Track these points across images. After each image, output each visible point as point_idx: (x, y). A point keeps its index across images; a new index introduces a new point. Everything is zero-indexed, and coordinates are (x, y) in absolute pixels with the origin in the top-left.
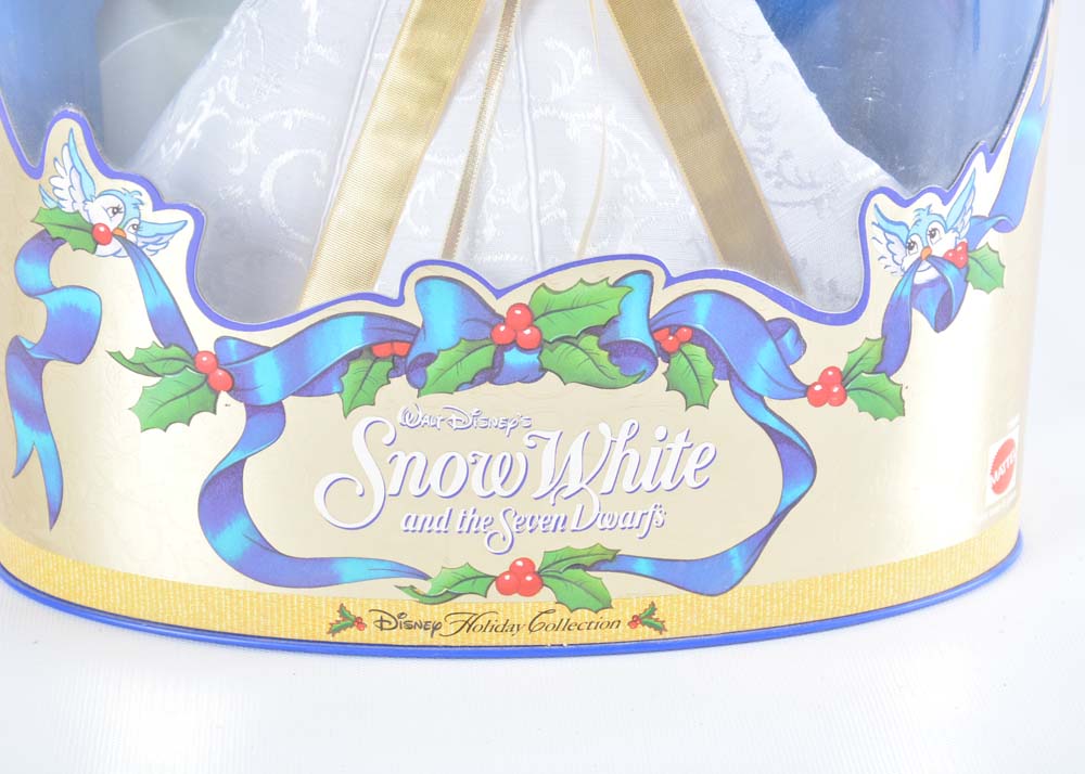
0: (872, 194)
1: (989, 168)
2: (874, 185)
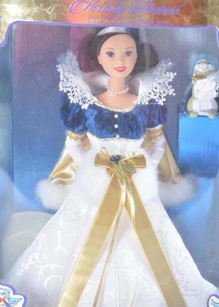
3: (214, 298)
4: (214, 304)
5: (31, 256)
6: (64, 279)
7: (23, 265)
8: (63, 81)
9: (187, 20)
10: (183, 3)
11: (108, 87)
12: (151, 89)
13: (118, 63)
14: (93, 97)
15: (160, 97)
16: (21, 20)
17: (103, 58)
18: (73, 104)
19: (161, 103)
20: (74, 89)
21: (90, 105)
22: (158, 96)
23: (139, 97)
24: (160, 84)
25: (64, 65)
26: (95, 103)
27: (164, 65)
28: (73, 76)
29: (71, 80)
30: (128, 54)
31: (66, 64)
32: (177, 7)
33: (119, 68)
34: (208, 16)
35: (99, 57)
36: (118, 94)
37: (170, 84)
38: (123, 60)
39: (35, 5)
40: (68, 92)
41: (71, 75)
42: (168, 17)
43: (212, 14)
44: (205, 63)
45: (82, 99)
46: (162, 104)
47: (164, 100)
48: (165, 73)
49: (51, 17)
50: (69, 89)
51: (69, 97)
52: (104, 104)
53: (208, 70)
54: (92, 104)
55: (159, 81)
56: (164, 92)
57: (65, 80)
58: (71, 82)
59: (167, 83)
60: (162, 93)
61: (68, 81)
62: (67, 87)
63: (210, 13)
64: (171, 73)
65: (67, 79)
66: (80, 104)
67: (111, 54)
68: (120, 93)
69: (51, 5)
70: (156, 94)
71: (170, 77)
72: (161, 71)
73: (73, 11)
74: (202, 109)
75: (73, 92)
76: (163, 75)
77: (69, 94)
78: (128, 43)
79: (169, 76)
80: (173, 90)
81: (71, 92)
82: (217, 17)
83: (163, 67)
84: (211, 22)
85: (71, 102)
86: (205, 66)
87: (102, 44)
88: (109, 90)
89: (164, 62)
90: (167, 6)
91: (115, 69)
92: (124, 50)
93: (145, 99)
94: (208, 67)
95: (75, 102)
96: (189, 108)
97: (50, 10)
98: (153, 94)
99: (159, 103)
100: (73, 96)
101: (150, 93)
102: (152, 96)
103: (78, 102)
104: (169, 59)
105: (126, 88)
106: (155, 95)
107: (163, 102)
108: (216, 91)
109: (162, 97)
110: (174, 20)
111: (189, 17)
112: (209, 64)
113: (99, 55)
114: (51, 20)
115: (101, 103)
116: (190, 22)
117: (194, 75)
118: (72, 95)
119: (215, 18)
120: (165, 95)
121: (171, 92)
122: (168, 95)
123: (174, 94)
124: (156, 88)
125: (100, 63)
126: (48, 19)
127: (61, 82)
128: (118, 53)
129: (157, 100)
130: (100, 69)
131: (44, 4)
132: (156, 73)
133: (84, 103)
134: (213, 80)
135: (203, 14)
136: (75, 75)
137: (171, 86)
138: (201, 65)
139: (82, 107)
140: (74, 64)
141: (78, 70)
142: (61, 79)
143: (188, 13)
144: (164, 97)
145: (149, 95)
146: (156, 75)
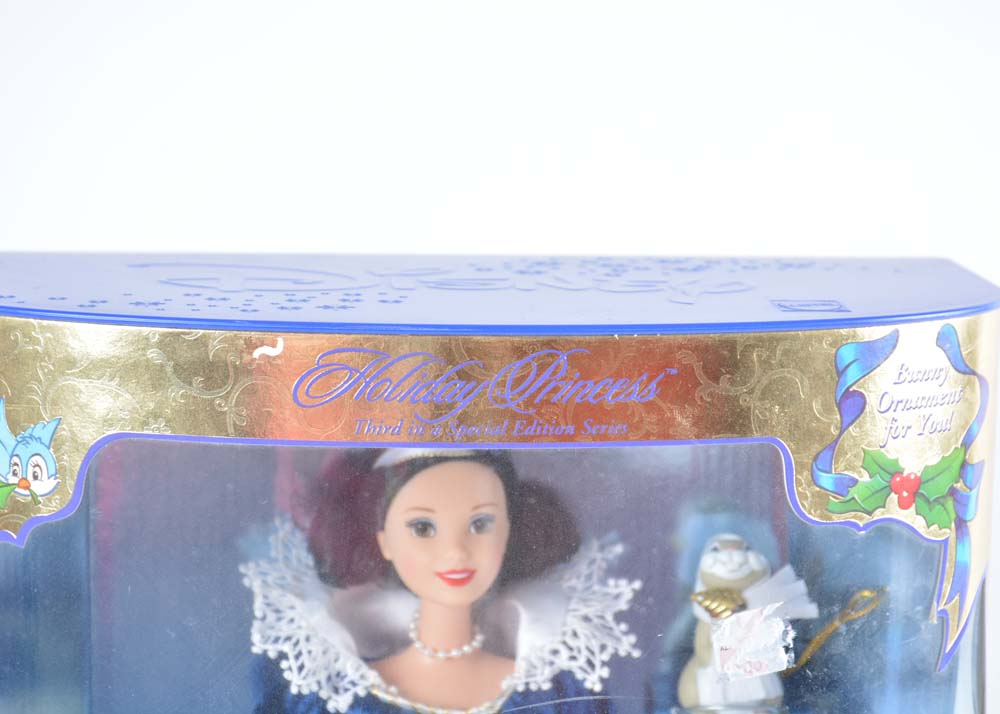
8: (264, 618)
9: (683, 420)
10: (670, 365)
11: (412, 635)
12: (560, 638)
13: (450, 558)
14: (365, 669)
15: (590, 664)
16: (127, 430)
17: (396, 540)
18: (300, 696)
19: (593, 682)
20: (303, 646)
21: (356, 698)
22: (582, 661)
23: (520, 665)
24: (586, 619)
25: (264, 565)
26: (375, 692)
27: (600, 552)
28: (296, 602)
29: (290, 614)
30: (479, 524)
31: (272, 561)
32: (651, 379)
33: (454, 572)
34: (754, 404)
35: (382, 538)
36: (449, 659)
37: (619, 617)
38: (464, 545)
39: (174, 380)
40: (283, 656)
41: (290, 599)
42: (622, 411)
43: (762, 398)
44: (737, 546)
45: (329, 678)
46: (598, 688)
47: (605, 673)
48: (603, 582)
49: (230, 419)
50: (286, 648)
51: (287, 675)
52: (403, 694)
53: (745, 571)
54: (362, 693)
55: (584, 611)
56: (603, 648)
57: (271, 617)
58: (292, 620)
59: (609, 617)
60: (596, 650)
61: (279, 619)
62: (276, 640)
63: (758, 392)
64: (623, 582)
65: (277, 611)
66: (323, 694)
67: (423, 528)
68: (454, 653)
69: (231, 381)
70: (575, 653)
71: (617, 597)
72: (589, 577)
74: (733, 698)
75: (297, 657)
76: (596, 588)
77: (284, 664)
79: (615, 591)
80: (632, 639)
81: (291, 655)
82: (783, 406)
83: (593, 562)
84: (763, 424)
85: (294, 690)
86: (737, 556)
87: (394, 495)
88: (417, 645)
89: (595, 544)
90: (618, 375)
91: (440, 575)
92: (466, 514)
93: (539, 671)
94: (746, 562)
95: (305, 691)
96: (686, 695)
97: (226, 397)
98: (565, 653)
99: (588, 685)
100: (301, 668)
101: (555, 652)
102: (563, 662)
103: (315, 688)
104: (613, 535)
105: (472, 637)
106: (573, 658)
107: (602, 680)
108: (787, 649)
109: (597, 663)
110: (641, 420)
111: (689, 409)
112: (748, 549)
113: (382, 528)
114: (231, 430)
115: (393, 689)
116: (695, 424)
117: (699, 587)
118: (294, 665)
119: (777, 409)
120: (605, 657)
121: (626, 645)
122: (615, 656)
123: (636, 654)
124: (575, 634)
125: (387, 555)
126: (221, 427)
127: (256, 625)
128: (448, 523)
129: (579, 675)
130: (385, 574)
131: (208, 379)
132: (574, 582)
133: (336, 690)
134: (775, 614)
135: (736, 398)
136: (301, 596)
137: (623, 627)
138: (723, 556)
139: (331, 706)
140: (299, 561)
141: (311, 579)
142: (258, 613)
143: (685, 398)
144: (604, 664)
145: (552, 658)
146: (573, 589)
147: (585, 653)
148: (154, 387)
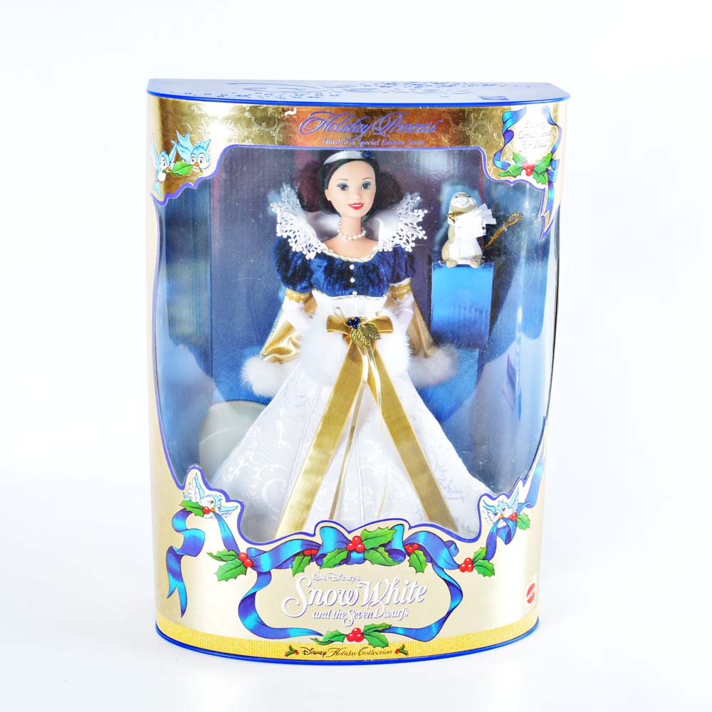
0: (482, 496)
1: (524, 485)
2: (483, 493)
3: (485, 498)
4: (487, 507)
5: (242, 457)
6: (288, 483)
7: (231, 469)
8: (281, 224)
9: (445, 140)
10: (440, 119)
11: (338, 231)
12: (396, 232)
13: (355, 199)
14: (320, 243)
15: (407, 241)
16: (237, 143)
17: (332, 193)
18: (296, 253)
19: (409, 249)
20: (296, 233)
21: (317, 253)
22: (404, 240)
23: (380, 242)
24: (406, 224)
25: (280, 204)
26: (324, 252)
27: (412, 200)
29: (291, 222)
30: (366, 186)
31: (283, 202)
32: (433, 124)
33: (355, 204)
34: (471, 134)
35: (327, 192)
36: (353, 240)
37: (419, 224)
38: (360, 194)
39: (255, 124)
40: (289, 237)
41: (291, 216)
42: (423, 136)
43: (475, 132)
44: (465, 196)
45: (306, 247)
46: (411, 251)
47: (413, 245)
48: (413, 211)
49: (276, 139)
50: (291, 234)
51: (291, 244)
52: (334, 252)
53: (468, 205)
54: (320, 252)
55: (406, 221)
56: (413, 235)
57: (284, 223)
58: (292, 224)
59: (415, 224)
60: (410, 236)
61: (287, 224)
62: (286, 231)
63: (473, 130)
64: (420, 211)
65: (286, 221)
66: (304, 253)
67: (344, 187)
68: (355, 237)
69: (276, 124)
70: (402, 237)
71: (418, 216)
72: (407, 209)
73: (304, 131)
74: (463, 255)
75: (295, 237)
76: (410, 213)
77: (289, 240)
78: (365, 172)
79: (417, 214)
80: (424, 232)
81: (292, 237)
82: (482, 135)
83: (409, 203)
84: (475, 142)
85: (294, 250)
86: (465, 199)
87: (332, 174)
88: (340, 234)
89: (409, 197)
90: (421, 122)
91: (350, 205)
92: (361, 182)
93: (387, 244)
94: (468, 202)
95: (298, 251)
97: (274, 131)
98: (398, 237)
99: (407, 250)
100: (296, 242)
101: (394, 237)
102: (397, 241)
103: (301, 250)
104: (416, 194)
105: (362, 231)
106: (400, 239)
107: (412, 248)
108: (483, 228)
109: (410, 241)
110: (430, 140)
111: (447, 136)
112: (469, 197)
113: (327, 188)
114: (276, 143)
115: (331, 251)
116: (449, 141)
117: (450, 212)
118: (294, 241)
119: (480, 136)
120: (414, 239)
121: (422, 235)
122: (417, 239)
123: (425, 238)
124: (402, 230)
125: (329, 199)
126: (273, 142)
127: (278, 225)
128: (354, 184)
129: (403, 246)
131: (268, 123)
132: (401, 211)
133: (309, 251)
134: (479, 214)
135: (465, 132)
136: (296, 215)
137: (421, 228)
138: (459, 199)
139: (307, 258)
140: (293, 202)
141: (299, 209)
142: (279, 221)
143: (445, 132)
144: (413, 241)
145: (393, 239)
146: (400, 214)
147: (406, 237)
148: (247, 127)
